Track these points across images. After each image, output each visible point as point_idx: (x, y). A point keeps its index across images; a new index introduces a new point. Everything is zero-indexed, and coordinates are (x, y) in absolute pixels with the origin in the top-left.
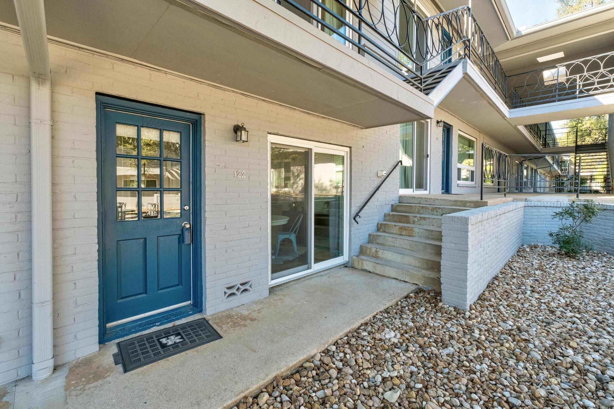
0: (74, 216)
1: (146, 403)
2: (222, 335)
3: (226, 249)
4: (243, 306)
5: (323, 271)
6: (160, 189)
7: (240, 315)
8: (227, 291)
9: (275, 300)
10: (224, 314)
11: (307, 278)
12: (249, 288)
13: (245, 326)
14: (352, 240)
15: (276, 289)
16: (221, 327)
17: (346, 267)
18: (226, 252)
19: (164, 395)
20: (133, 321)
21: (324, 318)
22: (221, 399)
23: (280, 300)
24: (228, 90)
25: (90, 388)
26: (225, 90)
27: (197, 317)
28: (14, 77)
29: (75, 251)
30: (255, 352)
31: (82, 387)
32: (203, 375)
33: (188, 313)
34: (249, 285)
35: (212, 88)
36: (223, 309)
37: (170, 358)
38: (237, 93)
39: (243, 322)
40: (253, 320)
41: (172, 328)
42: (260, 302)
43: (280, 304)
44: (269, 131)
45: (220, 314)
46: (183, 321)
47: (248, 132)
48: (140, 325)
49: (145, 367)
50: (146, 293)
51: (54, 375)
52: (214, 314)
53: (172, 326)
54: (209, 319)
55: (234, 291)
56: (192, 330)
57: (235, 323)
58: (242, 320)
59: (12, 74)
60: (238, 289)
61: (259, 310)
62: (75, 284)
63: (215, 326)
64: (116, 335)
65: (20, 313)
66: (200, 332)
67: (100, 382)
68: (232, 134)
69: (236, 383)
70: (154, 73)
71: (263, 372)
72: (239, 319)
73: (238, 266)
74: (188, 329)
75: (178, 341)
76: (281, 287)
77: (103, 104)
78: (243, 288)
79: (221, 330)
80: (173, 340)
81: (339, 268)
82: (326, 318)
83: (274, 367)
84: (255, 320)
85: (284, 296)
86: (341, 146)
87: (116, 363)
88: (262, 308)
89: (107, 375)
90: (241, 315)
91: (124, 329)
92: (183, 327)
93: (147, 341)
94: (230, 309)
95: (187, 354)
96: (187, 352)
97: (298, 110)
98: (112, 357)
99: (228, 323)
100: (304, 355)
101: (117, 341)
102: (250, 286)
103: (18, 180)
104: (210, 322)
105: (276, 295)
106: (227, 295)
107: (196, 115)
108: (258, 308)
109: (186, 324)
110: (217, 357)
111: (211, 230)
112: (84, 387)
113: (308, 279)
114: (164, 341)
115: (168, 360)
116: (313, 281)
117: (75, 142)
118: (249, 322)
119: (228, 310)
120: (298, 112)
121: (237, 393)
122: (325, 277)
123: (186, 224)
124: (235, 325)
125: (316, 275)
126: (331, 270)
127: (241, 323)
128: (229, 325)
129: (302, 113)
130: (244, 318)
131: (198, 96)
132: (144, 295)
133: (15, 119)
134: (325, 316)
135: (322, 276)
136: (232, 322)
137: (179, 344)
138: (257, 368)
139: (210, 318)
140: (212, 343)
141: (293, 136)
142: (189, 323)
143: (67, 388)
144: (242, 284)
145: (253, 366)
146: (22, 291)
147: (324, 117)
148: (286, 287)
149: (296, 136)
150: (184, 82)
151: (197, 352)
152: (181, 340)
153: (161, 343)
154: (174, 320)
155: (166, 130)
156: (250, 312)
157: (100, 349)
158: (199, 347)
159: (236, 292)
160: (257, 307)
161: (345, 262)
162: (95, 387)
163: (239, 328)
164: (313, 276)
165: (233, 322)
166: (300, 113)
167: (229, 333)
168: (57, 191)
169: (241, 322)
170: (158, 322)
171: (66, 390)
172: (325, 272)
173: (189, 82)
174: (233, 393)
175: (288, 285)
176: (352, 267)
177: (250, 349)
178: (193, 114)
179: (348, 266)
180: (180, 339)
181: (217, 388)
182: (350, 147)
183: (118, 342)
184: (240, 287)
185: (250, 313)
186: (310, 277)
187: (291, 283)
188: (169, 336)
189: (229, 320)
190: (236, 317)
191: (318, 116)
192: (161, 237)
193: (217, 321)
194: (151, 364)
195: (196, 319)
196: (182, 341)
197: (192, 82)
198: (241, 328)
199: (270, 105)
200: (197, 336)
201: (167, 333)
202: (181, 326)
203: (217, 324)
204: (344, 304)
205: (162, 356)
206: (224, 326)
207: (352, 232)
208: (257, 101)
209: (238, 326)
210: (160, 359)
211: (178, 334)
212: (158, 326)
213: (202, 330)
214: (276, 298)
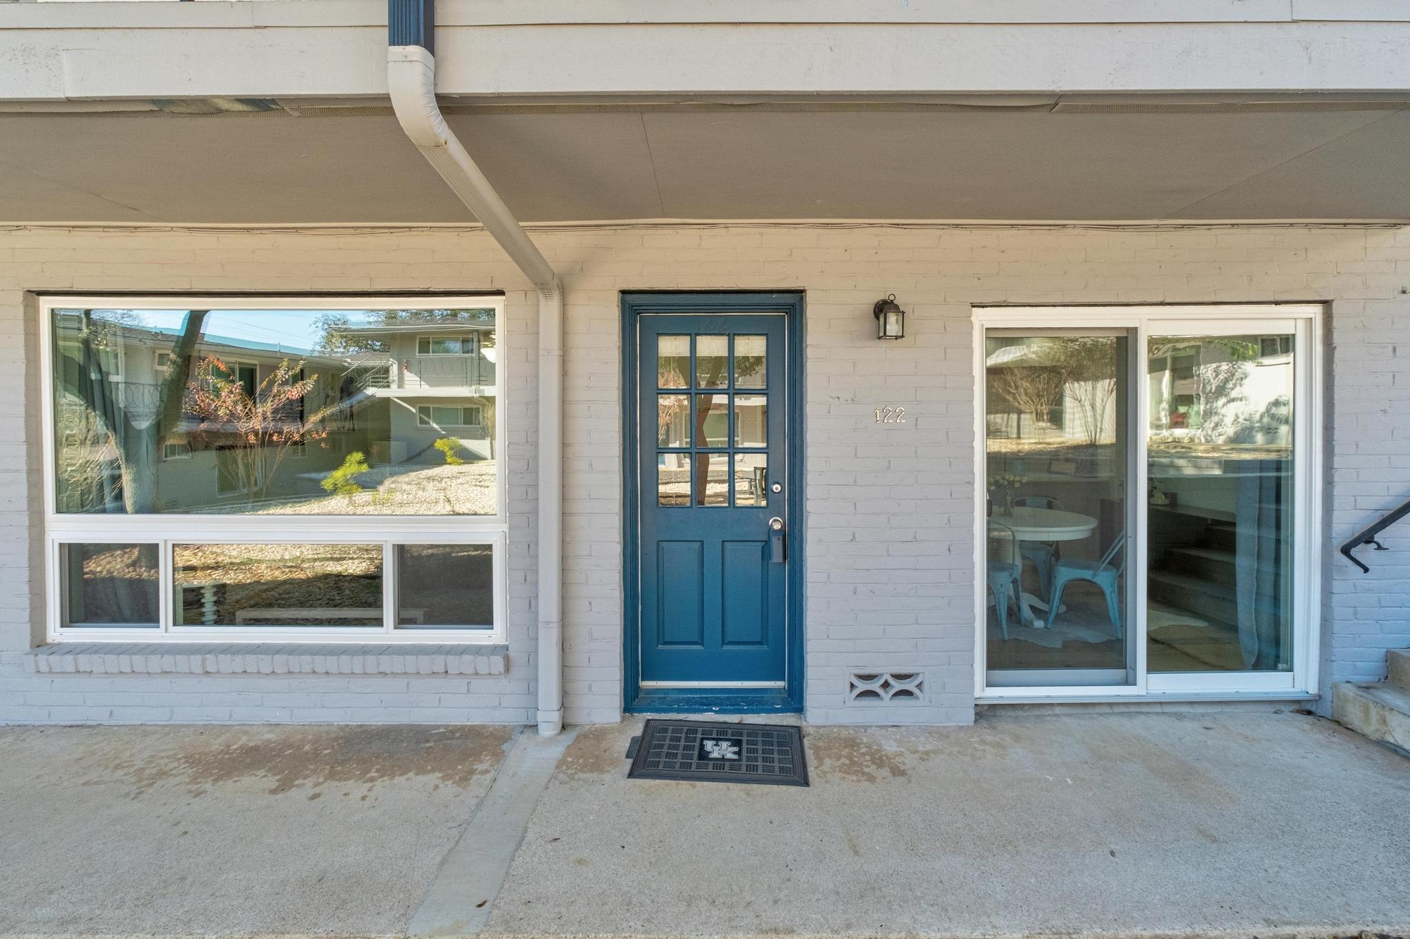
0: (589, 495)
1: (623, 847)
2: (811, 780)
3: (856, 589)
4: (893, 729)
5: (1192, 703)
6: (728, 451)
7: (876, 747)
8: (856, 682)
9: (983, 742)
10: (844, 733)
11: (1117, 709)
12: (916, 691)
13: (871, 779)
14: (1337, 626)
15: (1002, 712)
16: (821, 761)
17: (1309, 713)
18: (855, 593)
19: (652, 850)
20: (680, 689)
21: (1107, 852)
22: (730, 920)
23: (998, 745)
24: (859, 226)
25: (579, 779)
26: (851, 227)
27: (788, 719)
28: (527, 295)
29: (591, 550)
30: (856, 853)
31: (573, 771)
32: (728, 849)
33: (772, 704)
34: (917, 682)
35: (822, 231)
36: (846, 721)
37: (698, 783)
38: (882, 226)
39: (872, 769)
40: (897, 772)
41: (736, 727)
42: (941, 734)
43: (989, 757)
44: (976, 301)
45: (835, 730)
46: (760, 719)
47: (903, 313)
48: (688, 701)
49: (658, 781)
50: (702, 644)
51: (560, 737)
52: (824, 727)
53: (737, 722)
54: (809, 734)
55: (875, 686)
56: (764, 743)
57: (853, 763)
58: (873, 763)
59: (523, 291)
60: (886, 685)
61: (927, 753)
62: (590, 603)
63: (809, 754)
64: (649, 704)
65: (530, 629)
66: (776, 756)
67: (595, 776)
68: (869, 323)
69: (776, 902)
70: (707, 232)
71: (845, 912)
72: (868, 758)
73: (884, 632)
74: (760, 739)
75: (730, 756)
76: (1021, 713)
77: (635, 308)
78: (897, 686)
79: (816, 768)
80: (725, 750)
81: (1270, 709)
82: (1112, 853)
83: (876, 916)
84: (903, 773)
85: (1017, 738)
86: (1277, 303)
87: (627, 757)
88: (937, 752)
89: (608, 768)
90: (879, 751)
91: (665, 697)
92: (754, 730)
93: (686, 734)
94: (862, 727)
95: (728, 789)
96: (731, 785)
97: (1075, 226)
98: (629, 741)
99: (839, 758)
100: (974, 930)
101: (649, 716)
102: (919, 686)
103: (529, 440)
104: (806, 742)
105: (994, 728)
106: (857, 692)
107: (792, 295)
108: (929, 747)
109: (760, 728)
110: (775, 823)
111: (820, 540)
112: (576, 773)
113: (1121, 714)
114: (709, 745)
115: (694, 787)
116: (1135, 726)
117: (592, 378)
118: (885, 774)
119: (857, 727)
120: (1077, 231)
121: (764, 927)
122: (1189, 725)
123: (775, 520)
124: (853, 767)
125: (1158, 709)
126: (1227, 709)
127: (866, 770)
128: (839, 763)
129: (1092, 232)
130: (880, 760)
131: (791, 255)
132: (700, 647)
133: (527, 352)
134: (1113, 847)
135: (1180, 717)
136: (850, 757)
137: (727, 764)
138: (838, 894)
139: (811, 730)
140: (784, 788)
141: (1058, 300)
142: (768, 728)
143: (560, 764)
144: (898, 677)
145: (831, 886)
146: (532, 599)
147: (1183, 226)
148: (1037, 717)
149: (1067, 300)
150: (761, 234)
151: (748, 794)
152: (735, 757)
153: (702, 746)
154: (746, 712)
155: (739, 335)
156: (902, 749)
157: (622, 722)
158: (755, 786)
159: (881, 691)
160: (924, 744)
161: (1306, 697)
162: (585, 781)
163: (855, 778)
164: (1143, 709)
165: (851, 760)
166: (1083, 232)
167: (827, 782)
168: (570, 456)
169: (868, 766)
170: (716, 705)
171: (557, 767)
172: (1200, 710)
173: (772, 230)
174: (756, 921)
175: (1043, 711)
176: (1338, 723)
177: (850, 840)
178: (786, 295)
179: (1320, 712)
180: (735, 753)
181: (736, 889)
182: (1326, 303)
183: (650, 718)
184: (891, 681)
185: (901, 754)
186: (1132, 709)
187: (1057, 710)
188: (721, 740)
189: (846, 750)
190: (863, 750)
191: (1158, 226)
192: (729, 543)
193: (821, 744)
194: (667, 781)
195: (785, 724)
196: (735, 760)
197: (778, 230)
198: (859, 781)
199: (977, 233)
200: (765, 760)
201: (720, 733)
202: (750, 727)
203: (817, 749)
204: (1215, 841)
205: (689, 774)
206: (827, 761)
207: (1335, 598)
208: (939, 232)
209: (856, 773)
210: (683, 778)
211: (737, 743)
212: (716, 712)
213: (780, 752)
214: (989, 738)
